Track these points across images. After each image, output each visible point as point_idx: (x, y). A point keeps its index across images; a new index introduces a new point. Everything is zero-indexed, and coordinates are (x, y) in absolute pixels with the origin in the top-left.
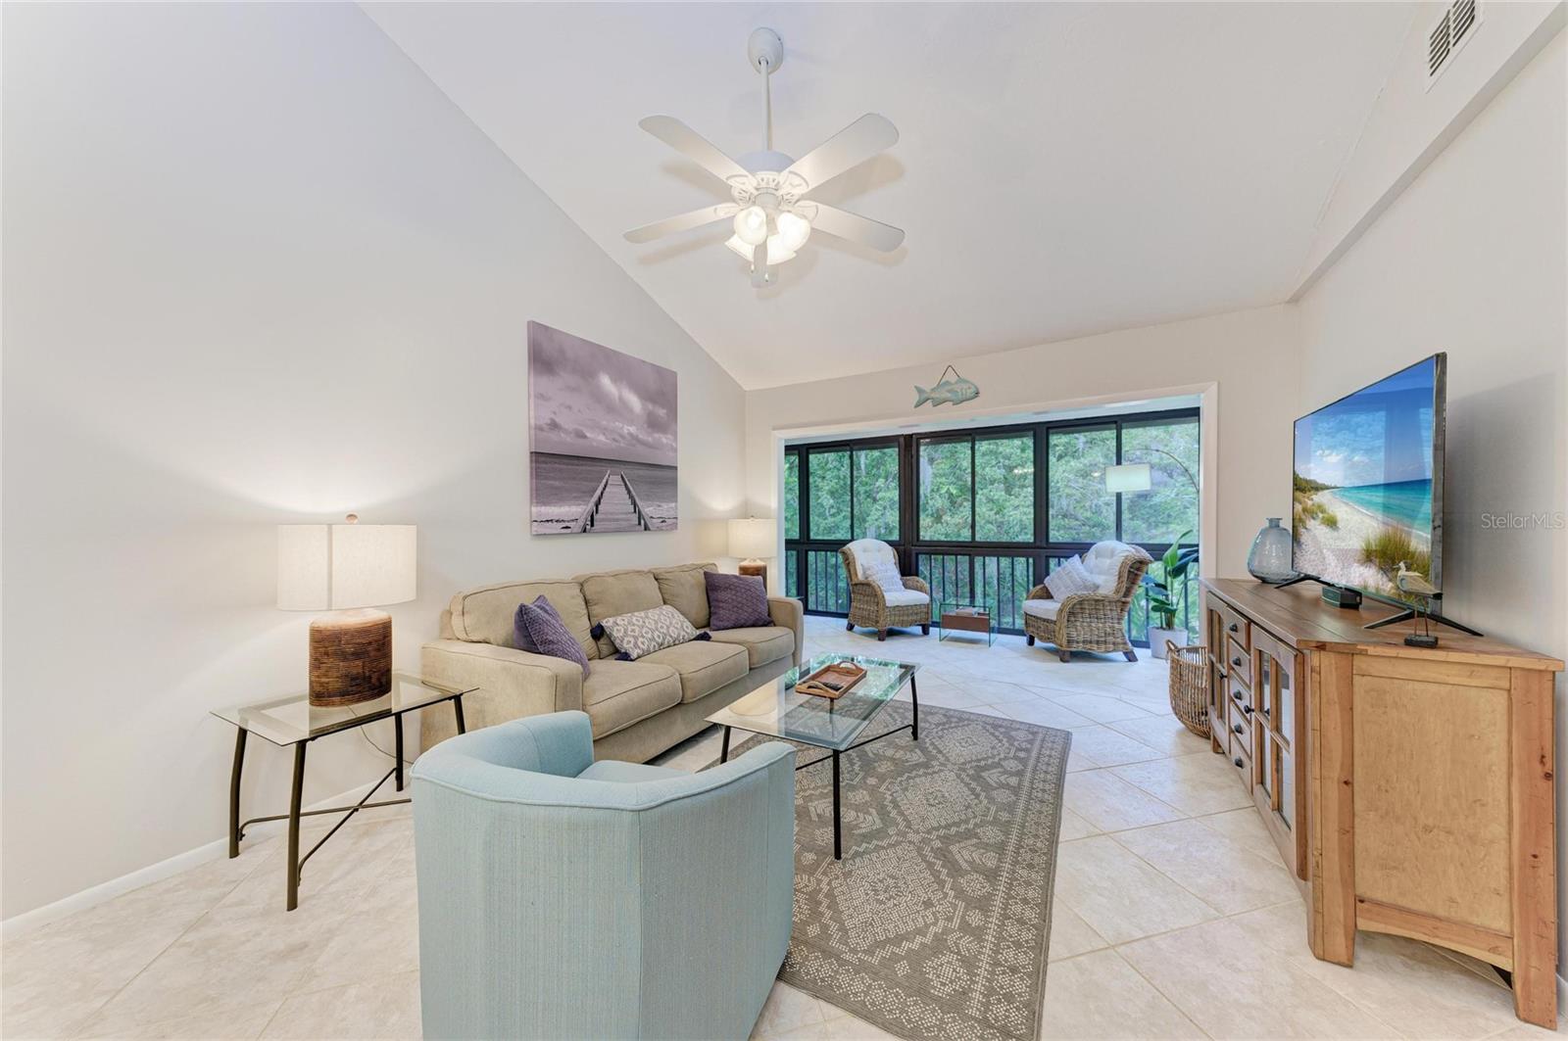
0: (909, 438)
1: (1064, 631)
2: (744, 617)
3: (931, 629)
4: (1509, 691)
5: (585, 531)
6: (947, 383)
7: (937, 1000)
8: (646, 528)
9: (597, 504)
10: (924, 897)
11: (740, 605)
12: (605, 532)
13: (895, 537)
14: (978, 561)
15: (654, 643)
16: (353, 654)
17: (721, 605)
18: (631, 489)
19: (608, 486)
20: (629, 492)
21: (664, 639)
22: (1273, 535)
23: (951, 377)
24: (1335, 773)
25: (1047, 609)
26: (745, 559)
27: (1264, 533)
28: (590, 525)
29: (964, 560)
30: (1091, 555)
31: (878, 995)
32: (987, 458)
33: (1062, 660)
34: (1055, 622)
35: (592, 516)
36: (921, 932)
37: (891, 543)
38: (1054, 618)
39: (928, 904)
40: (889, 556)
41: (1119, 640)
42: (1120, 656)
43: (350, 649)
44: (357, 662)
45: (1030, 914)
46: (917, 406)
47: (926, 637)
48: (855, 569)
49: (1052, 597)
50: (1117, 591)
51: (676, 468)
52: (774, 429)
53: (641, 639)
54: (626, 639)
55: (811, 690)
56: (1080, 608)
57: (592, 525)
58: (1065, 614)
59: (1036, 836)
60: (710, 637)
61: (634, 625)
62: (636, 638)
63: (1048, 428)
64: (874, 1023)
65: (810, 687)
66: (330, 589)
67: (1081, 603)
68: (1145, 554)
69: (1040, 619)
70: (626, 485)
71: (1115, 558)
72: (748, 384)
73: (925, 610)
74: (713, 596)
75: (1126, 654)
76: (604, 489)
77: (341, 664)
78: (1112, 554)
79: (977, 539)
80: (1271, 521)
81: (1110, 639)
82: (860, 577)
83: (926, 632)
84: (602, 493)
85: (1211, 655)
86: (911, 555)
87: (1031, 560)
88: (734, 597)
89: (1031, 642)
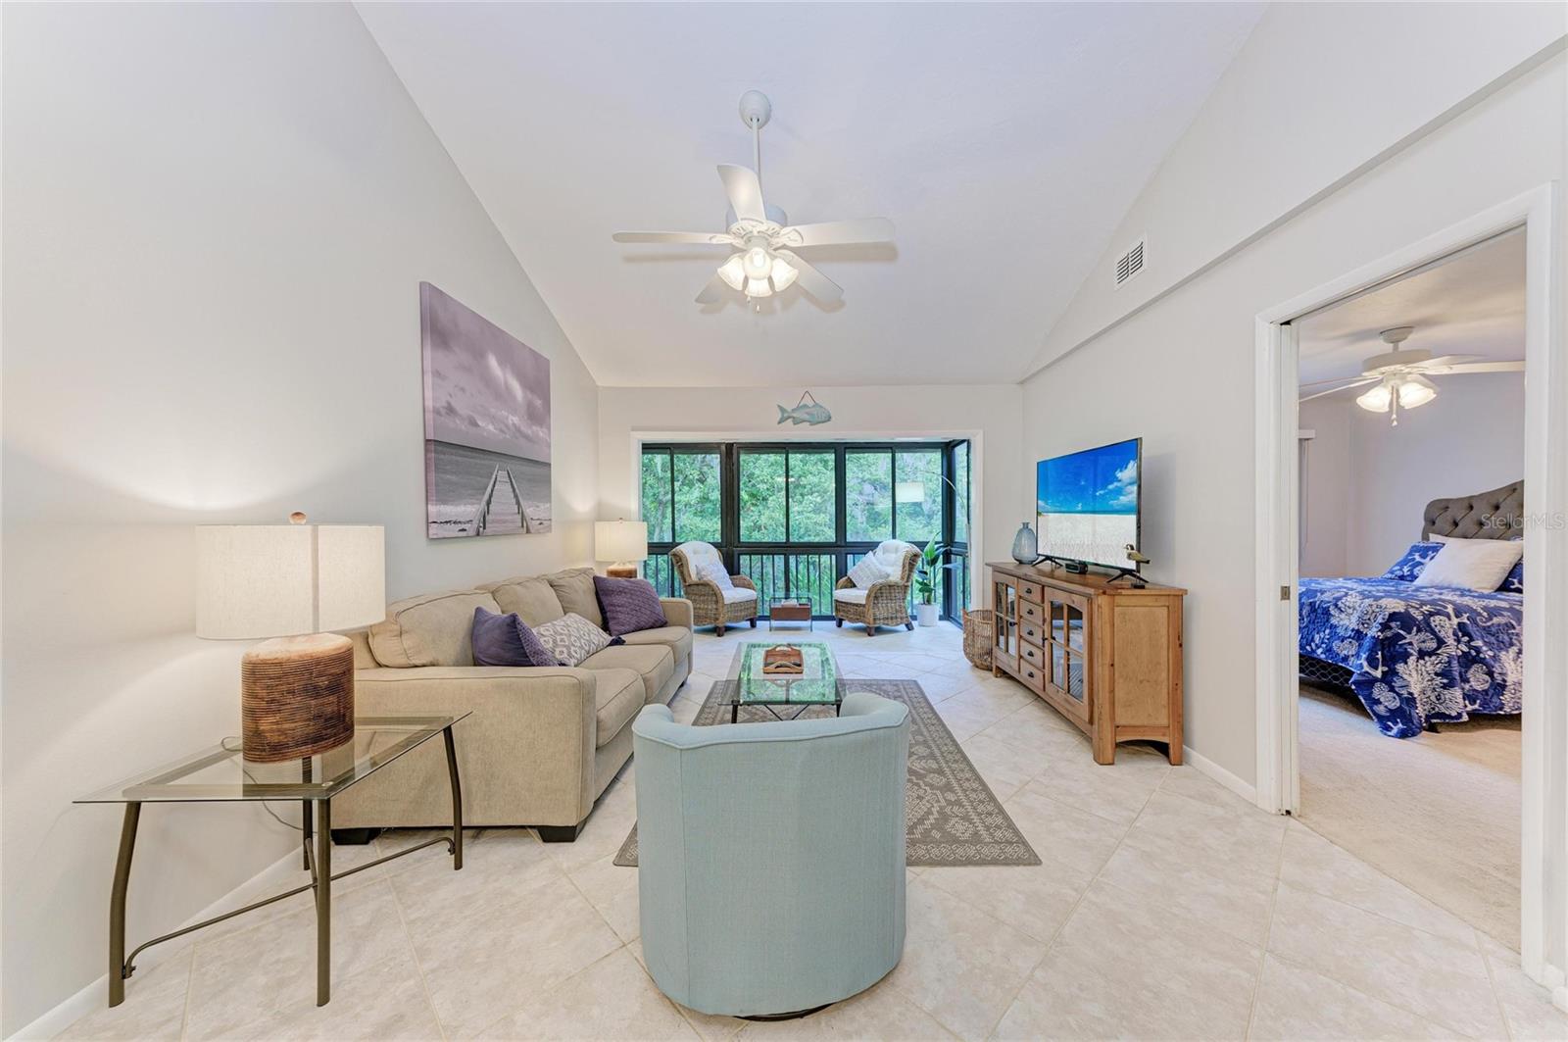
0: (730, 446)
1: (871, 611)
2: (644, 619)
3: (758, 622)
4: (1168, 607)
5: (478, 535)
6: (805, 406)
7: (966, 841)
8: (528, 531)
9: (489, 503)
10: (915, 795)
11: (638, 608)
12: (494, 535)
13: (718, 538)
14: (792, 559)
15: (583, 651)
16: (327, 688)
17: (618, 609)
18: (515, 486)
19: (497, 483)
20: (514, 490)
21: (590, 646)
22: (1025, 534)
23: (808, 401)
24: (1108, 661)
25: (857, 596)
26: (614, 563)
27: (1020, 531)
28: (481, 529)
29: (779, 560)
30: (879, 550)
31: (935, 851)
32: (775, 468)
33: (869, 635)
34: (864, 606)
35: (484, 517)
36: (929, 813)
37: (715, 545)
38: (864, 602)
39: (920, 798)
40: (715, 554)
41: (904, 615)
42: (903, 627)
43: (323, 682)
44: (331, 698)
45: (975, 785)
46: (779, 423)
47: (754, 631)
48: (689, 571)
49: (855, 586)
50: (902, 578)
51: (550, 465)
52: (633, 430)
53: (573, 648)
54: (558, 650)
55: (779, 670)
56: (883, 592)
57: (484, 528)
58: (872, 598)
59: (946, 745)
60: (624, 641)
61: (561, 634)
62: (568, 648)
63: (846, 448)
64: (945, 865)
65: (777, 667)
66: (316, 608)
67: (880, 589)
68: (917, 549)
69: (851, 604)
70: (511, 481)
71: (899, 554)
72: (603, 380)
73: (754, 605)
74: (606, 600)
75: (907, 625)
76: (494, 486)
77: (313, 702)
78: (897, 550)
79: (791, 540)
80: (1024, 524)
81: (899, 615)
82: (694, 578)
83: (753, 625)
84: (492, 491)
85: (998, 614)
86: (733, 556)
87: (834, 557)
88: (631, 601)
89: (840, 625)
